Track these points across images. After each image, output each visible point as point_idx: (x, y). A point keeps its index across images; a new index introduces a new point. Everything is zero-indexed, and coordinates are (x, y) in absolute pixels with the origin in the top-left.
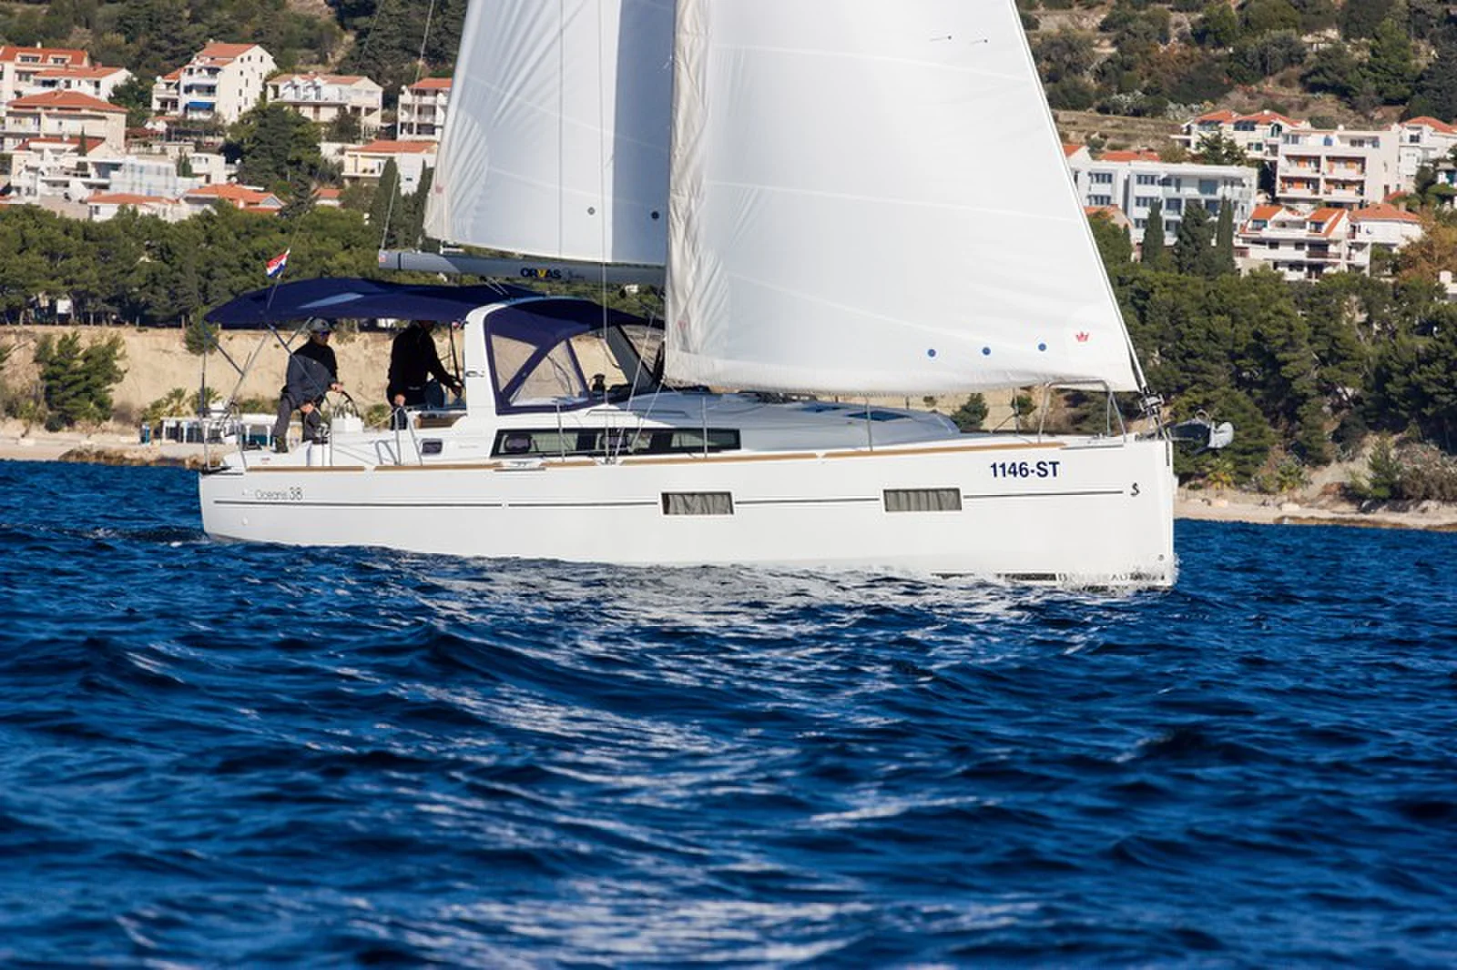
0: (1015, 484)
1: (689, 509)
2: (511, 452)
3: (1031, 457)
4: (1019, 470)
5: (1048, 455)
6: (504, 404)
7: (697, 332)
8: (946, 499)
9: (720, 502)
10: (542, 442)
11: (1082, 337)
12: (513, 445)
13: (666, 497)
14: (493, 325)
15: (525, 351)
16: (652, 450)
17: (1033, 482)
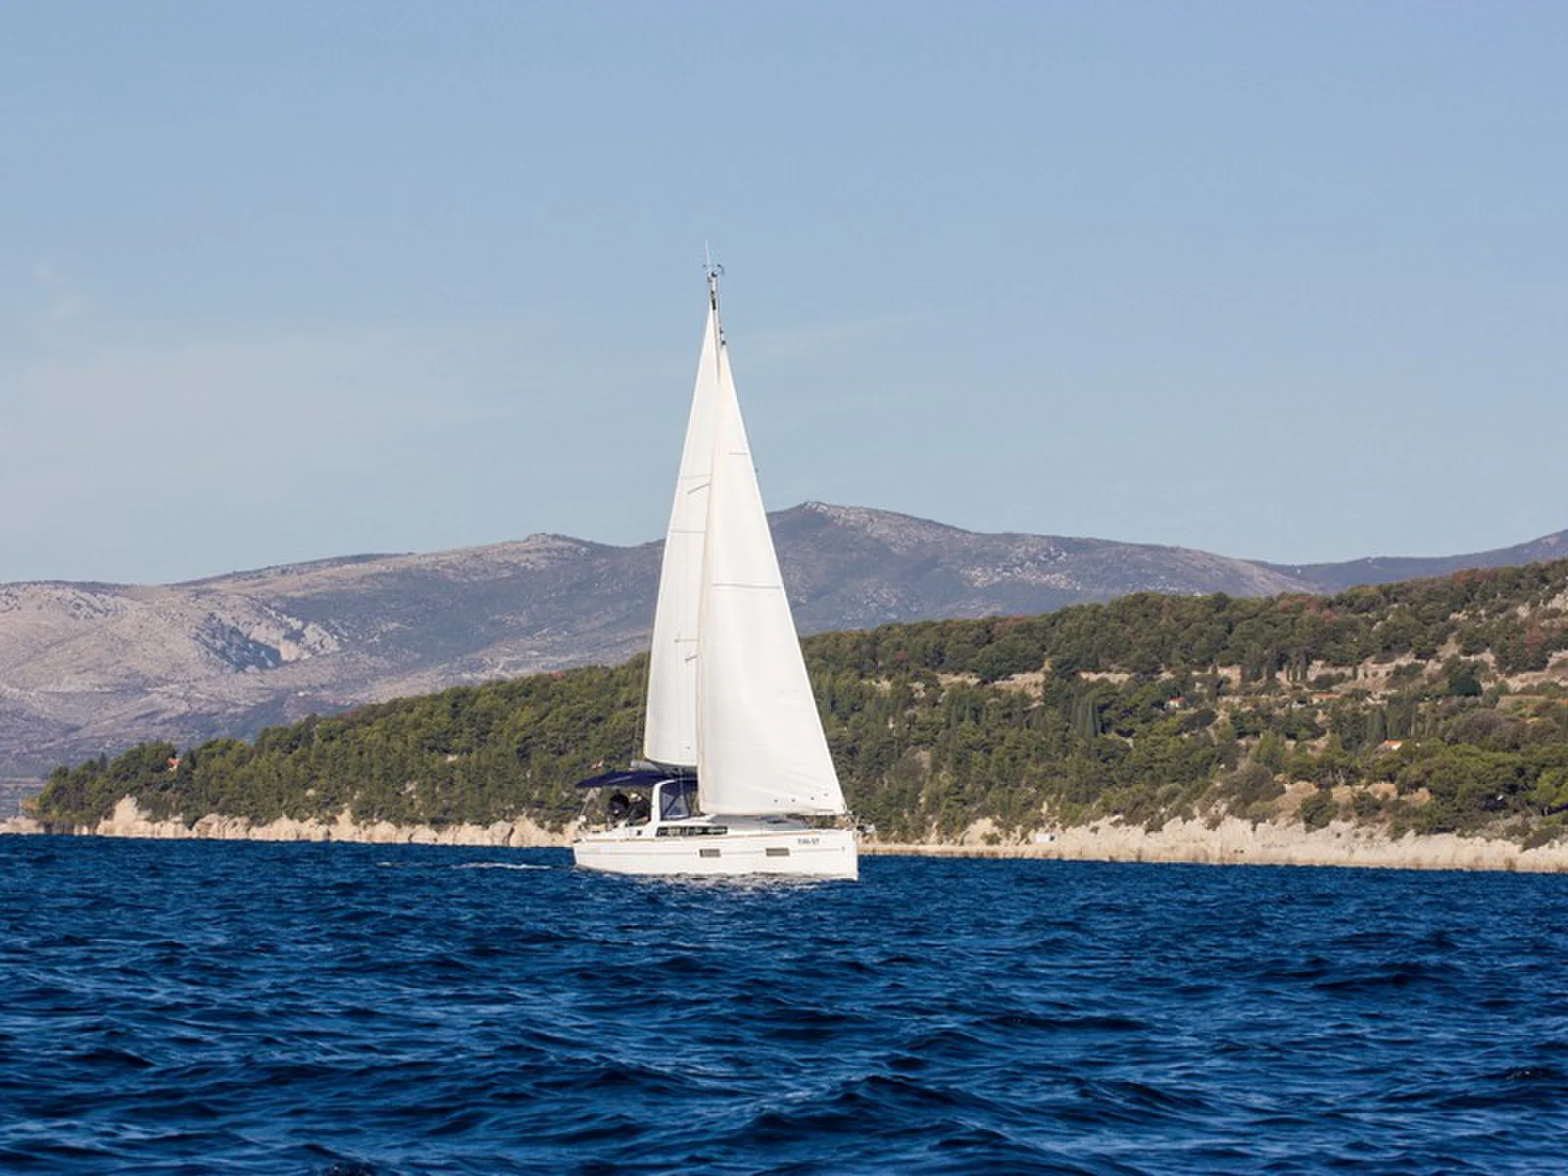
0: (804, 846)
1: (709, 856)
2: (662, 834)
3: (810, 837)
4: (806, 842)
5: (817, 836)
6: (663, 819)
7: (706, 794)
8: (784, 852)
9: (715, 853)
10: (670, 832)
11: (826, 795)
12: (662, 832)
13: (701, 851)
14: (662, 789)
15: (671, 798)
16: (703, 833)
17: (811, 846)
